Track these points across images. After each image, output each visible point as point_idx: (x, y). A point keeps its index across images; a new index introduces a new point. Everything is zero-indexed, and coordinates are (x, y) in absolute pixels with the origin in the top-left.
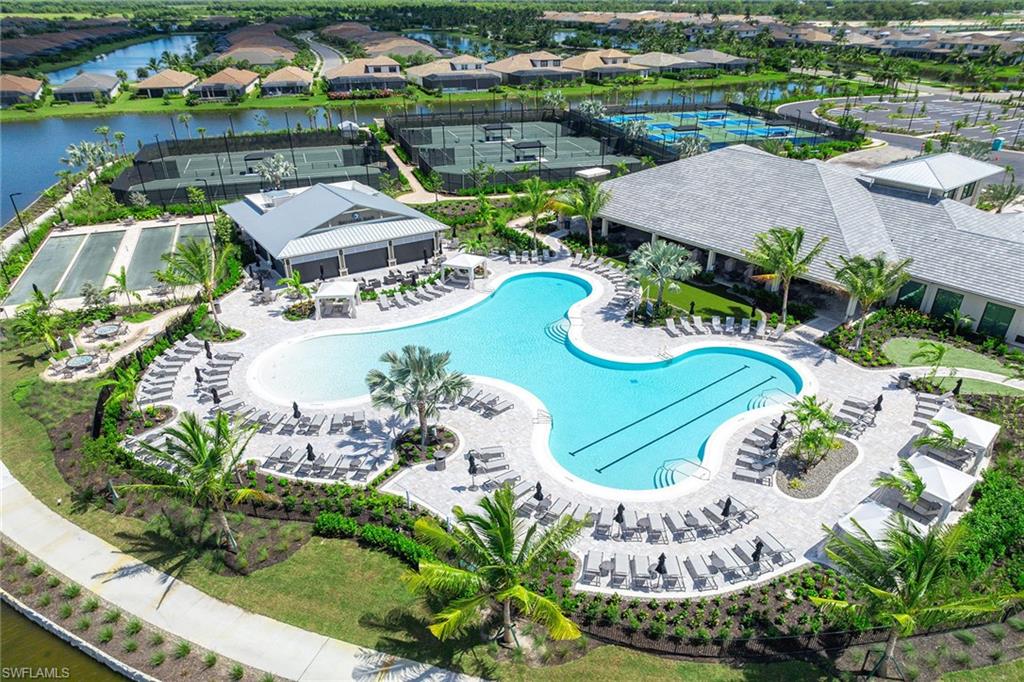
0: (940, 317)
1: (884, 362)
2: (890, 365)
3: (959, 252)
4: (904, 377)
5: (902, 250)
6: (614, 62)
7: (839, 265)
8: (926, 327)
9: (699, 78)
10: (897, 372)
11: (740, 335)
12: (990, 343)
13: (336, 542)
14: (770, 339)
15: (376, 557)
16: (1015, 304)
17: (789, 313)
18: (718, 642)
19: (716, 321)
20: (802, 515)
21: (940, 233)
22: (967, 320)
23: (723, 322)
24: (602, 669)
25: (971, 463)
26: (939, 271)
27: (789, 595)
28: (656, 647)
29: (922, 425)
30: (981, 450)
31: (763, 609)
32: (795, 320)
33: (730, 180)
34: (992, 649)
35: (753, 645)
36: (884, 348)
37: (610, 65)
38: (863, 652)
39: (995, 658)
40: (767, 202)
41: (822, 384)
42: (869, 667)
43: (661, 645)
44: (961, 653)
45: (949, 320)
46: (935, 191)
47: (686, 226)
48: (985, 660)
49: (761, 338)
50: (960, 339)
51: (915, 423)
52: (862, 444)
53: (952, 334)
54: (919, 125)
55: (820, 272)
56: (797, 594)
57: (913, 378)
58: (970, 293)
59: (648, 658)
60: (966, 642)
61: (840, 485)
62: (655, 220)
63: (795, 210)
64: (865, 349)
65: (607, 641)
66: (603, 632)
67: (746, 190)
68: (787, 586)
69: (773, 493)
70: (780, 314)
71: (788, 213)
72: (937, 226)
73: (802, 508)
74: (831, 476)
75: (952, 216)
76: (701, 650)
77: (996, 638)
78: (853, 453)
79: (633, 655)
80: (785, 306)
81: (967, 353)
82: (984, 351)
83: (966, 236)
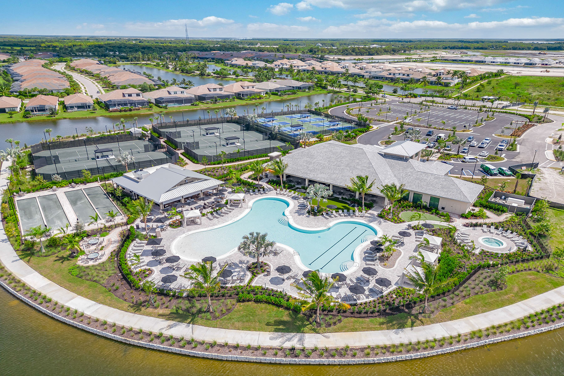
0: (416, 203)
1: (402, 221)
2: (403, 222)
3: (418, 179)
4: (409, 226)
5: (399, 180)
6: (248, 88)
7: (382, 188)
8: (412, 207)
9: (289, 94)
10: (407, 223)
11: (350, 216)
12: (434, 211)
13: (247, 303)
14: (361, 216)
15: (263, 305)
16: (439, 196)
17: (365, 206)
18: (378, 312)
19: (341, 212)
20: (390, 273)
21: (411, 172)
22: (425, 203)
23: (343, 212)
24: (348, 325)
25: (436, 251)
26: (412, 187)
27: (394, 296)
28: (361, 316)
29: (419, 241)
30: (438, 246)
31: (388, 301)
32: (367, 208)
33: (332, 156)
34: (451, 301)
35: (388, 311)
36: (400, 216)
37: (246, 89)
38: (419, 307)
39: (453, 304)
40: (348, 164)
41: (383, 231)
42: (421, 311)
43: (363, 315)
44: (444, 303)
45: (419, 204)
46: (406, 157)
47: (319, 175)
48: (450, 305)
49: (358, 216)
50: (424, 210)
51: (416, 241)
52: (402, 249)
53: (421, 209)
54: (390, 117)
55: (375, 191)
56: (396, 295)
57: (412, 225)
58: (424, 193)
59: (361, 319)
60: (445, 301)
61: (399, 263)
62: (307, 173)
63: (359, 167)
64: (394, 217)
65: (346, 317)
66: (345, 314)
67: (339, 160)
68: (393, 294)
69: (380, 268)
70: (362, 207)
71: (357, 168)
72: (409, 170)
73: (390, 271)
74: (396, 261)
75: (414, 166)
76: (374, 315)
77: (452, 299)
78: (400, 253)
79: (356, 319)
80: (363, 204)
81: (427, 215)
82: (432, 214)
83: (419, 173)
